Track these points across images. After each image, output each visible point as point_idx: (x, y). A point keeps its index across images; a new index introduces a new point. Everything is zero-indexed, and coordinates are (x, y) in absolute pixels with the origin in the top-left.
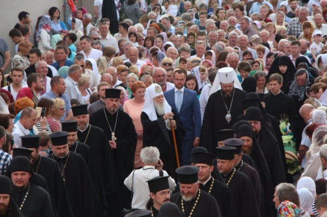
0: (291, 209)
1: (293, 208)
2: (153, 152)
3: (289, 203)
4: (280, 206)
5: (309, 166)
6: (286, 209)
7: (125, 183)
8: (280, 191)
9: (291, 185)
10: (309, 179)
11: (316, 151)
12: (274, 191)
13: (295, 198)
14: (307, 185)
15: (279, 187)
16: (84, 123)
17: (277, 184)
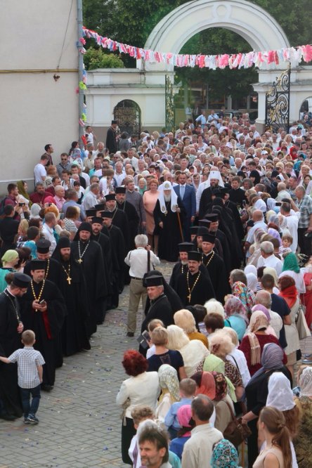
0: (241, 287)
1: (243, 286)
2: (143, 238)
3: (240, 283)
4: (234, 285)
5: (254, 258)
6: (238, 288)
7: (125, 260)
8: (234, 275)
9: (242, 271)
10: (253, 266)
11: (258, 247)
12: (229, 275)
13: (244, 280)
14: (251, 271)
15: (234, 272)
16: (112, 205)
17: (232, 270)
